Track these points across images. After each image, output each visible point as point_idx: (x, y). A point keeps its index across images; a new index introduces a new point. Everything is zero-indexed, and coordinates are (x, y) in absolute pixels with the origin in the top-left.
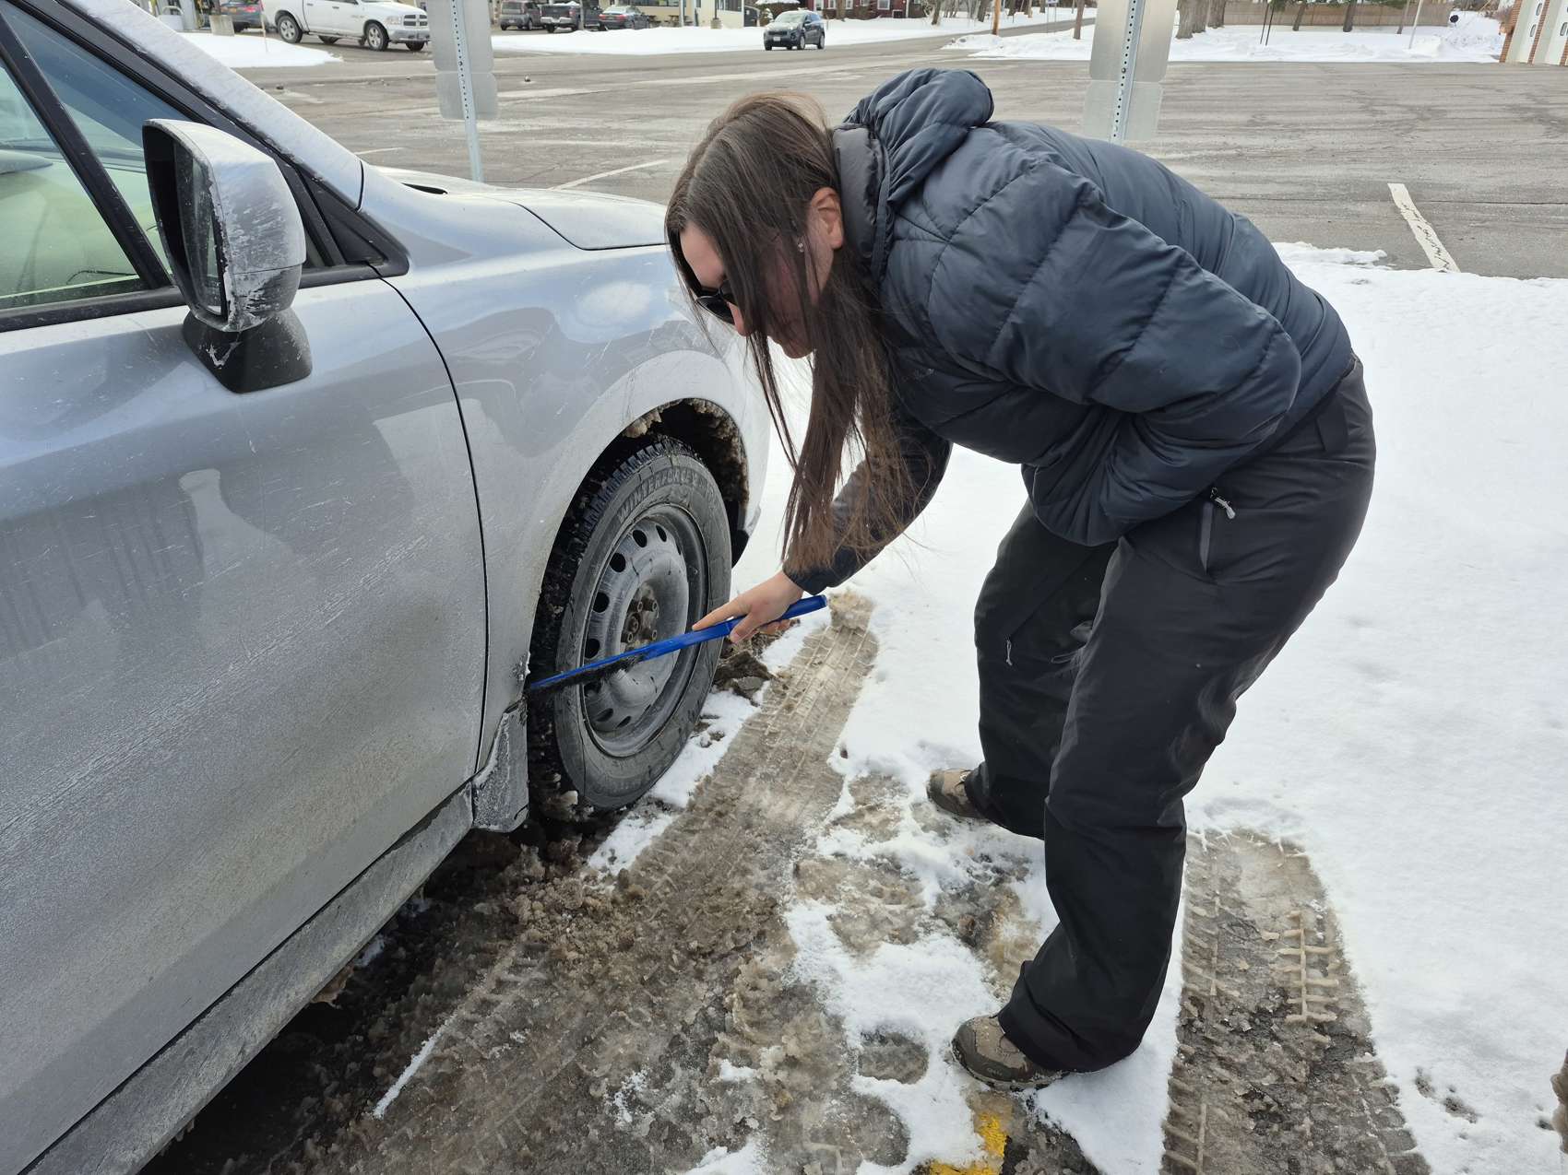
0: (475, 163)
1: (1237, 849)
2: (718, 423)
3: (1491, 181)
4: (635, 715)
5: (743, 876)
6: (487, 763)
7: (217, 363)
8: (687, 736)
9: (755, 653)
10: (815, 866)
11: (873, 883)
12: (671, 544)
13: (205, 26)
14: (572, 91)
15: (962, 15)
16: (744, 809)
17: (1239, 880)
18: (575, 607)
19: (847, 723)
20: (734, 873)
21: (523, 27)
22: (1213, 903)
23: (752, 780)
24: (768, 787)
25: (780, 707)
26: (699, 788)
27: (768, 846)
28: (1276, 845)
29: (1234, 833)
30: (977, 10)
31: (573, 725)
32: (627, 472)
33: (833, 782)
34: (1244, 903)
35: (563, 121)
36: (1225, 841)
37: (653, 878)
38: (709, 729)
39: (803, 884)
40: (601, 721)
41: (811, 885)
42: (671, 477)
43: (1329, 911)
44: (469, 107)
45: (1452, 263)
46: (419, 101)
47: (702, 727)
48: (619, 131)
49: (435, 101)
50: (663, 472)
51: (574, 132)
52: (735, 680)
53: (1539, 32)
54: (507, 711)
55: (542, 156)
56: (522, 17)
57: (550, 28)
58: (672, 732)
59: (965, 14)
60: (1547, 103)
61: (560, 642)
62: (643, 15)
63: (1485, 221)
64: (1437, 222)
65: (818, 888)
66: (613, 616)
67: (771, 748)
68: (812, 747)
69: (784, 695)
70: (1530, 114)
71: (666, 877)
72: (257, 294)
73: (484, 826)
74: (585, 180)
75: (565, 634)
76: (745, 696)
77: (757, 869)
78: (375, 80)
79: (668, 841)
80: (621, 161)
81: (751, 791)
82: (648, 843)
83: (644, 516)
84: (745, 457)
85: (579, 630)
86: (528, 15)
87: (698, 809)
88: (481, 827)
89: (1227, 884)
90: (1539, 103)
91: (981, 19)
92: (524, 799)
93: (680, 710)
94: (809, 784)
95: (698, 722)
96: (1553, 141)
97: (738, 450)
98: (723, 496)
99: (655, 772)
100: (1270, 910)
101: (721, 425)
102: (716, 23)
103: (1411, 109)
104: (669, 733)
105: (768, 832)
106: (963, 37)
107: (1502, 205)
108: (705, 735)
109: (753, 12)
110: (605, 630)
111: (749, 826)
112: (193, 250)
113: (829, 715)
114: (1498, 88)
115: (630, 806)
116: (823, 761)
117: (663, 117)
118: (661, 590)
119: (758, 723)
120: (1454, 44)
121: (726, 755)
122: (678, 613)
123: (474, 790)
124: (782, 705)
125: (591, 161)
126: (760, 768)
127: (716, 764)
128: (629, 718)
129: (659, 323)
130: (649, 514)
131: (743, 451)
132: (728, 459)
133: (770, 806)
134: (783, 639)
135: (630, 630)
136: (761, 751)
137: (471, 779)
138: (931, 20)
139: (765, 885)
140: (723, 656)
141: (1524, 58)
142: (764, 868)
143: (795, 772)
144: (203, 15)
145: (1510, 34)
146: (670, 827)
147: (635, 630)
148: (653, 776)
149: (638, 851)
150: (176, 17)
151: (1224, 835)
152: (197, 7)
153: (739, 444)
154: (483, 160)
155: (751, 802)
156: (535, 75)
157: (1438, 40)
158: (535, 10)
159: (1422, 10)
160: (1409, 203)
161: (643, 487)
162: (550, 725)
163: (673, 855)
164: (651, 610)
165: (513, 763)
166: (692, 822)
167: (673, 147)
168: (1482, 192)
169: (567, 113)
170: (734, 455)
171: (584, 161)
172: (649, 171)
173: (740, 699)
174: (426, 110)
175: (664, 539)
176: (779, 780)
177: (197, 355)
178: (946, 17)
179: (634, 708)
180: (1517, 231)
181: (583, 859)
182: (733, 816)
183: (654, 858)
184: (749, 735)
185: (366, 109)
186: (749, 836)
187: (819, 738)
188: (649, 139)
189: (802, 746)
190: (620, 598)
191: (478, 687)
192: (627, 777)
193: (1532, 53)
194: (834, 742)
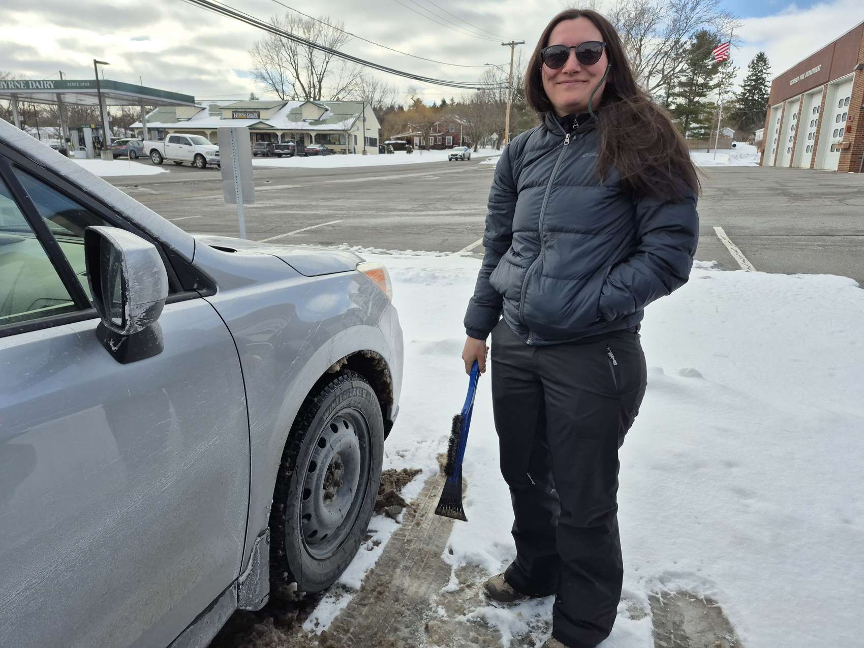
0: (242, 226)
1: (680, 604)
2: (376, 362)
3: (764, 225)
4: (330, 532)
5: (395, 632)
6: (246, 568)
7: (113, 349)
8: (359, 545)
9: (397, 491)
10: (437, 625)
11: (472, 634)
12: (351, 430)
14: (290, 186)
15: (489, 147)
16: (394, 589)
17: (683, 623)
18: (298, 471)
19: (452, 533)
20: (389, 630)
21: (265, 155)
22: (670, 638)
23: (398, 571)
24: (408, 574)
25: (412, 524)
26: (367, 577)
27: (409, 612)
28: (702, 600)
29: (677, 593)
30: (496, 145)
31: (295, 542)
32: (329, 392)
33: (445, 570)
34: (688, 638)
35: (287, 201)
36: (673, 599)
37: (341, 636)
38: (372, 538)
39: (431, 637)
40: (311, 538)
41: (435, 637)
42: (352, 392)
43: (737, 641)
44: (239, 197)
45: (752, 267)
46: (210, 192)
47: (368, 538)
48: (315, 206)
49: (221, 191)
50: (348, 391)
51: (292, 207)
52: (386, 508)
53: (777, 152)
54: (259, 536)
55: (275, 219)
56: (265, 150)
57: (280, 156)
58: (351, 542)
59: (490, 147)
60: (787, 186)
61: (289, 492)
62: (327, 149)
63: (765, 245)
64: (741, 246)
65: (440, 638)
66: (318, 475)
67: (408, 550)
68: (432, 548)
69: (414, 516)
70: (779, 192)
71: (349, 635)
72: (142, 315)
73: (244, 608)
74: (298, 231)
75: (292, 488)
76: (392, 518)
77: (403, 628)
78: (188, 181)
79: (350, 611)
80: (318, 221)
81: (397, 577)
82: (338, 613)
83: (337, 415)
84: (391, 379)
85: (300, 485)
86: (268, 149)
87: (367, 590)
88: (241, 608)
89: (677, 626)
90: (783, 186)
91: (498, 149)
92: (267, 589)
93: (356, 527)
94: (431, 572)
95: (365, 535)
96: (792, 204)
97: (388, 376)
98: (379, 400)
99: (342, 567)
100: (703, 641)
101: (378, 363)
102: (364, 152)
103: (720, 189)
104: (350, 542)
105: (409, 604)
106: (490, 158)
107: (772, 237)
108: (370, 543)
109: (383, 147)
110: (314, 483)
111: (397, 600)
113: (441, 528)
114: (761, 178)
115: (327, 590)
116: (439, 557)
117: (339, 199)
118: (345, 457)
119: (400, 534)
120: (736, 157)
121: (382, 555)
122: (354, 470)
123: (238, 585)
124: (414, 523)
125: (301, 222)
126: (402, 563)
127: (377, 561)
128: (326, 535)
129: (344, 311)
130: (339, 414)
131: (390, 376)
132: (382, 381)
133: (409, 587)
134: (413, 482)
135: (327, 482)
136: (403, 552)
137: (237, 579)
138: (473, 150)
139: (408, 638)
140: (379, 494)
141: (771, 164)
142: (407, 627)
143: (423, 564)
145: (763, 153)
146: (351, 602)
147: (330, 481)
148: (340, 569)
149: (332, 619)
150: (83, 152)
151: (672, 595)
153: (388, 373)
154: (246, 222)
155: (398, 585)
156: (271, 178)
157: (728, 156)
158: (271, 147)
159: (718, 142)
160: (725, 236)
161: (337, 400)
162: (282, 543)
163: (353, 620)
164: (340, 469)
165: (261, 568)
166: (363, 599)
167: (344, 214)
168: (762, 231)
169: (288, 198)
170: (385, 379)
171: (298, 221)
172: (332, 226)
173: (390, 520)
174: (213, 197)
175: (347, 427)
176: (414, 570)
177: (103, 345)
178: (481, 148)
179: (330, 529)
180: (782, 250)
181: (299, 625)
182: (387, 594)
183: (342, 623)
184: (395, 542)
185: (182, 197)
186: (397, 606)
187: (436, 542)
188: (332, 210)
189: (426, 548)
190: (323, 464)
191: (243, 523)
192: (325, 572)
193: (775, 162)
194: (445, 544)
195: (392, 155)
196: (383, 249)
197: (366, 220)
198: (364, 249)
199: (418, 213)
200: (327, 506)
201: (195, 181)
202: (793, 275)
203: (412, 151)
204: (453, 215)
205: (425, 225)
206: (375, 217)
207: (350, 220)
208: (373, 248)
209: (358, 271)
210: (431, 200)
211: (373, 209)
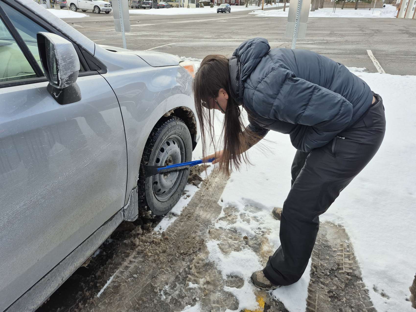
0: (124, 44)
1: (326, 227)
3: (394, 49)
4: (167, 190)
5: (195, 233)
6: (127, 203)
7: (56, 97)
8: (180, 196)
9: (198, 174)
10: (214, 231)
11: (230, 235)
12: (176, 145)
13: (53, 7)
14: (150, 25)
15: (254, 5)
16: (195, 216)
17: (326, 235)
18: (151, 162)
19: (223, 193)
20: (193, 233)
21: (137, 8)
22: (320, 241)
23: (198, 208)
24: (202, 210)
25: (205, 188)
26: (183, 210)
27: (202, 225)
28: (337, 225)
29: (325, 222)
30: (258, 3)
31: (150, 193)
32: (165, 126)
33: (219, 209)
34: (328, 241)
35: (148, 33)
36: (323, 225)
37: (171, 234)
39: (211, 235)
40: (158, 192)
41: (213, 236)
42: (176, 127)
43: (350, 243)
44: (123, 28)
45: (384, 71)
46: (109, 27)
47: (185, 194)
48: (163, 35)
49: (114, 27)
50: (174, 126)
51: (150, 36)
52: (193, 181)
53: (407, 10)
54: (133, 189)
55: (142, 42)
56: (137, 5)
57: (144, 8)
58: (176, 195)
60: (409, 29)
62: (169, 4)
63: (392, 60)
64: (379, 60)
65: (215, 236)
66: (161, 164)
67: (203, 199)
68: (213, 199)
69: (206, 185)
70: (404, 32)
71: (175, 233)
72: (67, 79)
73: (127, 220)
74: (153, 48)
77: (199, 231)
78: (98, 22)
79: (175, 224)
80: (163, 43)
81: (197, 211)
82: (170, 224)
83: (169, 138)
84: (196, 122)
86: (138, 4)
87: (183, 215)
88: (126, 220)
89: (323, 236)
90: (407, 29)
91: (259, 6)
92: (137, 213)
93: (179, 189)
94: (212, 209)
95: (183, 192)
96: (410, 39)
97: (194, 120)
98: (190, 132)
100: (335, 243)
101: (190, 113)
102: (188, 7)
103: (373, 30)
105: (202, 222)
106: (254, 11)
107: (397, 56)
108: (185, 196)
109: (198, 4)
111: (197, 220)
112: (50, 67)
113: (218, 191)
114: (396, 25)
115: (165, 215)
116: (216, 203)
117: (174, 32)
118: (174, 157)
119: (199, 193)
120: (384, 13)
121: (191, 201)
123: (124, 210)
125: (155, 43)
126: (200, 205)
127: (188, 203)
128: (165, 191)
129: (173, 86)
130: (170, 137)
132: (191, 123)
133: (202, 215)
134: (206, 170)
136: (200, 200)
137: (123, 207)
138: (246, 6)
139: (201, 236)
140: (190, 175)
141: (403, 17)
142: (201, 231)
143: (209, 206)
144: (52, 4)
145: (399, 10)
146: (176, 220)
148: (171, 207)
149: (167, 227)
150: (45, 5)
151: (323, 223)
152: (51, 2)
154: (127, 43)
155: (197, 214)
156: (140, 20)
157: (380, 12)
158: (140, 3)
159: (376, 4)
160: (372, 55)
161: (169, 130)
162: (144, 193)
163: (177, 228)
164: (171, 163)
165: (134, 203)
166: (182, 219)
167: (177, 40)
168: (392, 52)
169: (149, 31)
170: (193, 122)
171: (153, 43)
172: (171, 46)
173: (195, 186)
174: (111, 30)
175: (174, 144)
176: (205, 208)
177: (51, 95)
178: (249, 5)
179: (166, 189)
180: (401, 63)
181: (153, 229)
182: (193, 217)
183: (172, 228)
184: (197, 196)
185: (96, 29)
186: (197, 223)
187: (215, 197)
188: (171, 37)
189: (211, 199)
190: (163, 159)
191: (125, 183)
192: (164, 207)
193: (405, 16)
194: (219, 198)
195: (203, 8)
196: (196, 58)
197: (188, 43)
198: (186, 58)
199: (215, 40)
200: (165, 179)
201: (102, 21)
202: (405, 76)
203: (213, 6)
204: (233, 41)
205: (218, 46)
206: (193, 41)
207: (180, 43)
208: (191, 58)
209: (180, 66)
210: (222, 33)
211: (192, 37)
